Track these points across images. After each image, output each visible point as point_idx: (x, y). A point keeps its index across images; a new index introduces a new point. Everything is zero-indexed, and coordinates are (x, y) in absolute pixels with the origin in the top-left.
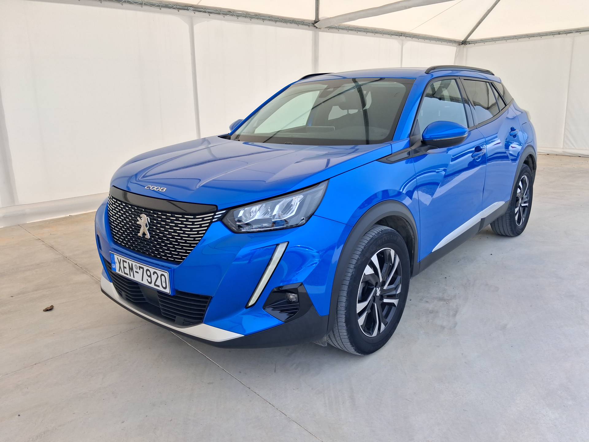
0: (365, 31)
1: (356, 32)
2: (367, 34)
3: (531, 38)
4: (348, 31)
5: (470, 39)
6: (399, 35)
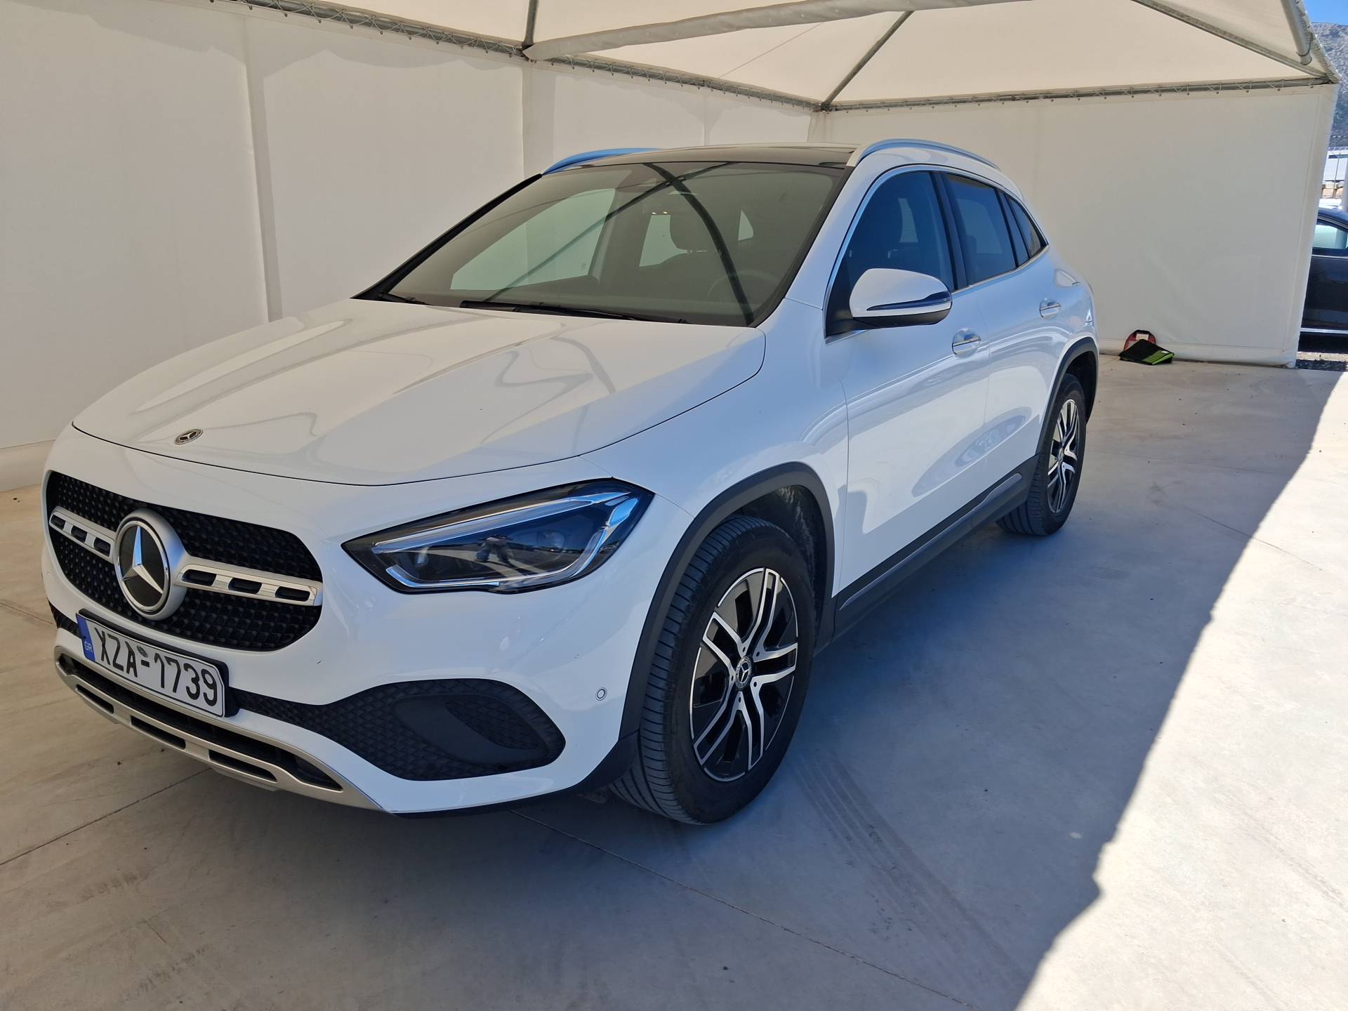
0: (628, 73)
1: (609, 74)
2: (632, 77)
3: (959, 106)
4: (593, 71)
5: (836, 100)
6: (699, 85)
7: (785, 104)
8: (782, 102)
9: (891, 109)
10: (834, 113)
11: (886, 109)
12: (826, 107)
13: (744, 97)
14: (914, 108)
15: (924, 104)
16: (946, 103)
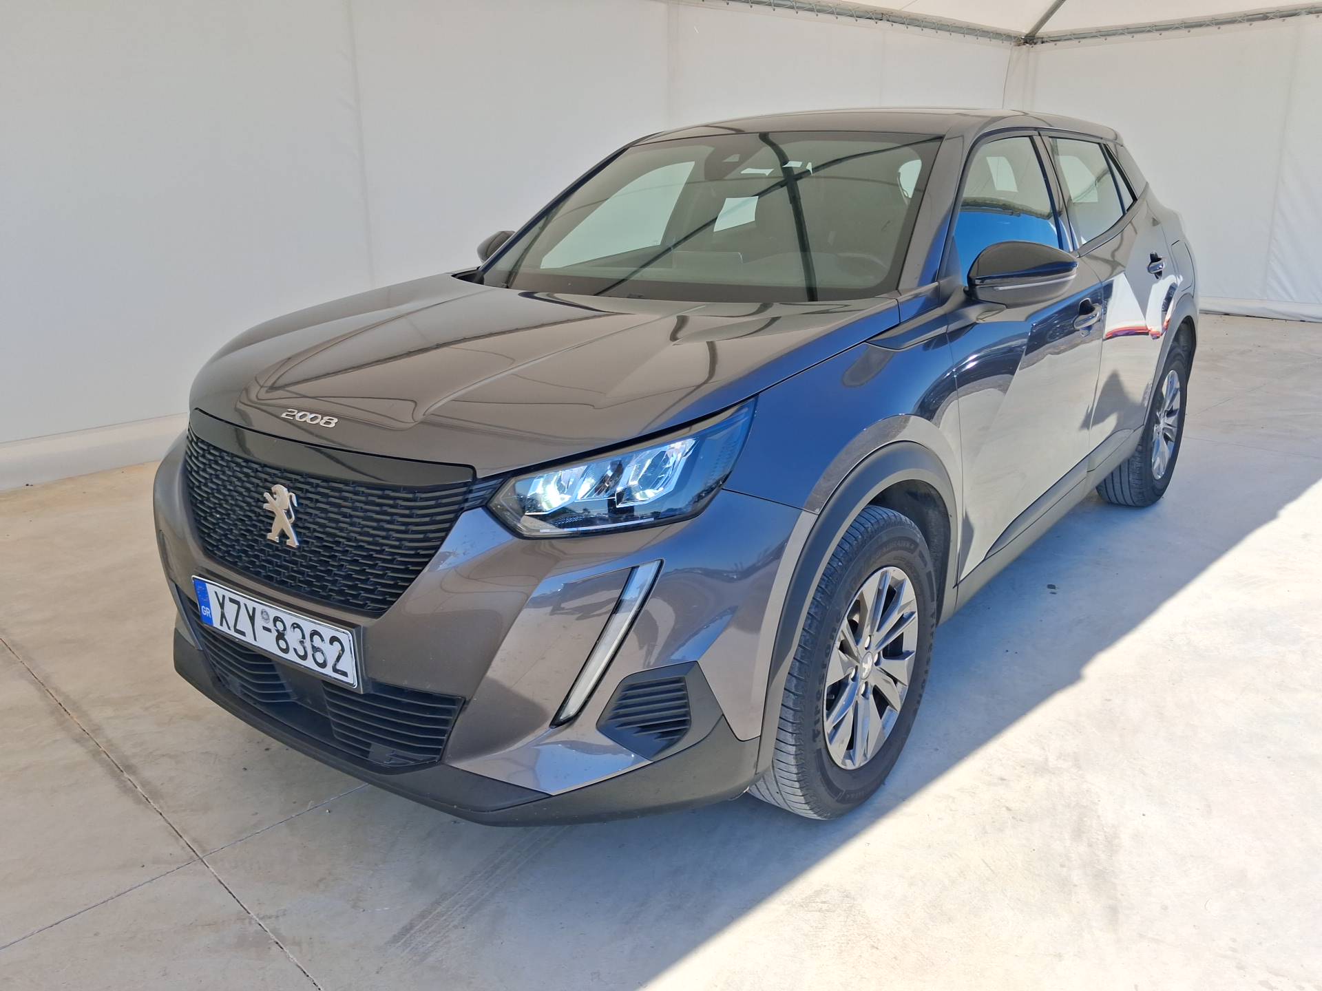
1: (769, 9)
3: (1193, 31)
4: (751, 7)
5: (1045, 30)
6: (876, 19)
7: (979, 38)
8: (977, 35)
9: (1108, 38)
10: (1039, 46)
11: (1103, 38)
12: (1030, 39)
13: (934, 30)
14: (1137, 36)
15: (1149, 31)
16: (1177, 28)
